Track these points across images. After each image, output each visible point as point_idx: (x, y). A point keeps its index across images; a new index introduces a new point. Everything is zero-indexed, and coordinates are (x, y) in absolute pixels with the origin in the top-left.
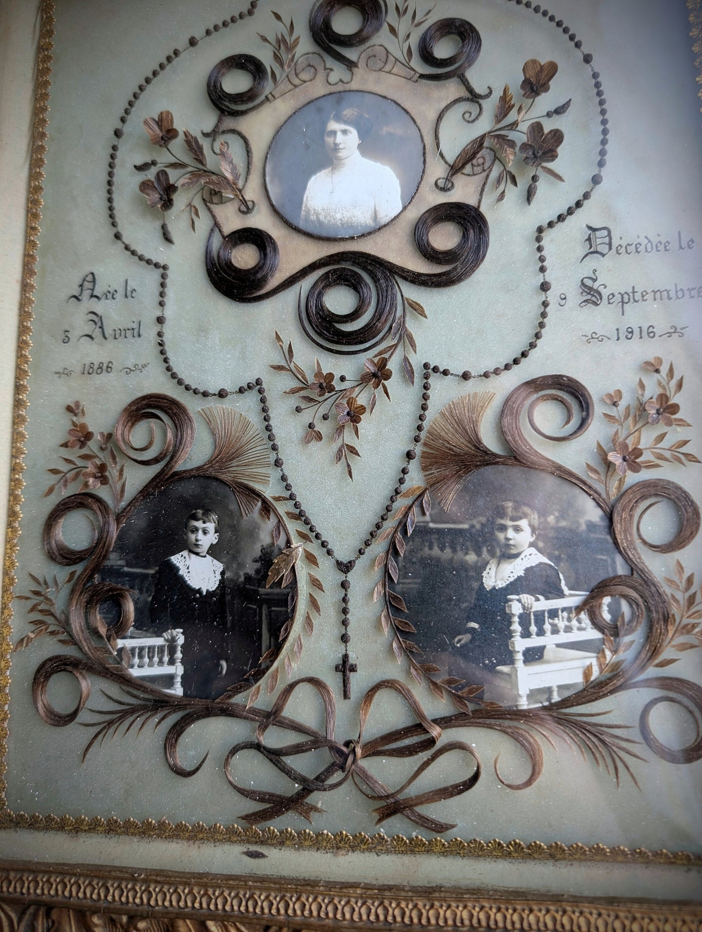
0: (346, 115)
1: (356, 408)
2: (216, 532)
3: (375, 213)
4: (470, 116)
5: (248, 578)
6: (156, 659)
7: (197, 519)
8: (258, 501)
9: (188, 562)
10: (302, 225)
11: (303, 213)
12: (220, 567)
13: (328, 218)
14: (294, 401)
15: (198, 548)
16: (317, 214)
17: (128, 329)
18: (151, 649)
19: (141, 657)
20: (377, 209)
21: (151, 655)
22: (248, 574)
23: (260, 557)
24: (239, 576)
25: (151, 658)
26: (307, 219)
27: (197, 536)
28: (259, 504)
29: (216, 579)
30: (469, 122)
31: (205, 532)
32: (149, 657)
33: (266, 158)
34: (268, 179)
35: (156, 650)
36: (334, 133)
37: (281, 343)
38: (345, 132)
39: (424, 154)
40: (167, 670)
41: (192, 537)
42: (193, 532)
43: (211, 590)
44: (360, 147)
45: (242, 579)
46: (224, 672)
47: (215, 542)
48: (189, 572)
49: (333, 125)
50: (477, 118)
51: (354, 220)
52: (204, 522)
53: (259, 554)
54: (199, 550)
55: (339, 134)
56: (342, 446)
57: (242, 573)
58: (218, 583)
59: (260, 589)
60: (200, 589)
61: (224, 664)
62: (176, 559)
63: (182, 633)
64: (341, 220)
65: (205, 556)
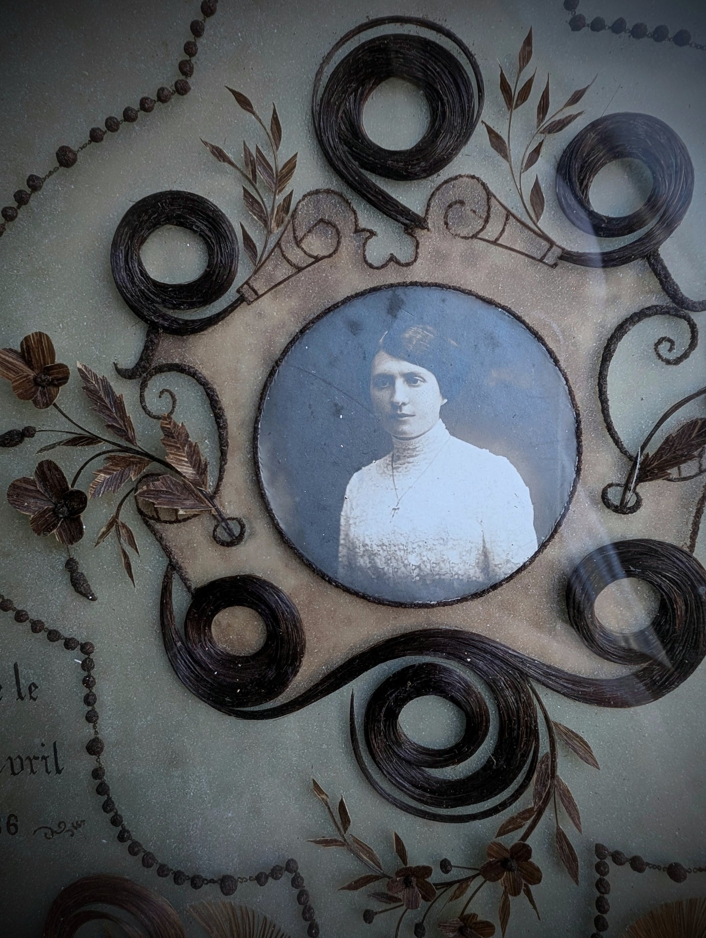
0: (410, 340)
1: (475, 923)
3: (485, 554)
4: (670, 350)
10: (342, 574)
11: (343, 551)
13: (394, 563)
16: (372, 555)
17: (36, 758)
20: (488, 546)
26: (351, 566)
30: (668, 362)
33: (256, 429)
34: (264, 475)
36: (389, 380)
37: (324, 797)
38: (411, 379)
39: (578, 433)
44: (444, 414)
49: (388, 365)
50: (685, 356)
51: (445, 567)
55: (400, 383)
64: (419, 567)
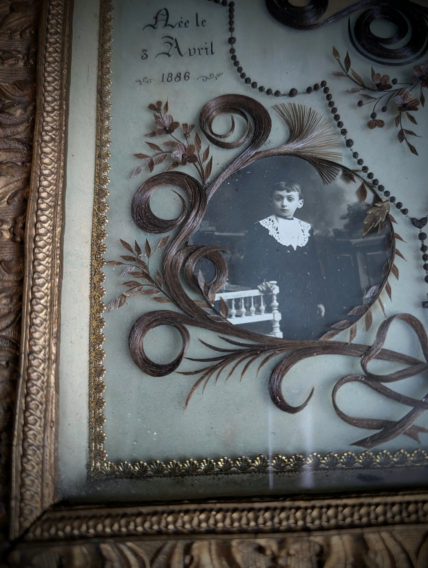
1: (411, 101)
2: (300, 199)
5: (337, 232)
6: (253, 308)
7: (282, 190)
8: (339, 171)
9: (276, 224)
12: (307, 226)
14: (355, 98)
15: (285, 212)
17: (202, 49)
18: (247, 300)
19: (238, 307)
21: (247, 305)
22: (337, 229)
23: (348, 214)
24: (329, 232)
25: (248, 308)
27: (283, 203)
28: (341, 173)
29: (305, 237)
31: (290, 199)
32: (246, 308)
35: (252, 300)
37: (338, 57)
40: (265, 317)
41: (279, 204)
42: (278, 200)
43: (301, 246)
45: (332, 234)
46: (323, 314)
47: (300, 206)
48: (278, 233)
52: (288, 191)
53: (346, 212)
54: (286, 214)
56: (402, 130)
57: (331, 229)
58: (307, 240)
59: (351, 240)
60: (291, 246)
61: (322, 308)
62: (264, 223)
63: (276, 284)
65: (292, 219)
